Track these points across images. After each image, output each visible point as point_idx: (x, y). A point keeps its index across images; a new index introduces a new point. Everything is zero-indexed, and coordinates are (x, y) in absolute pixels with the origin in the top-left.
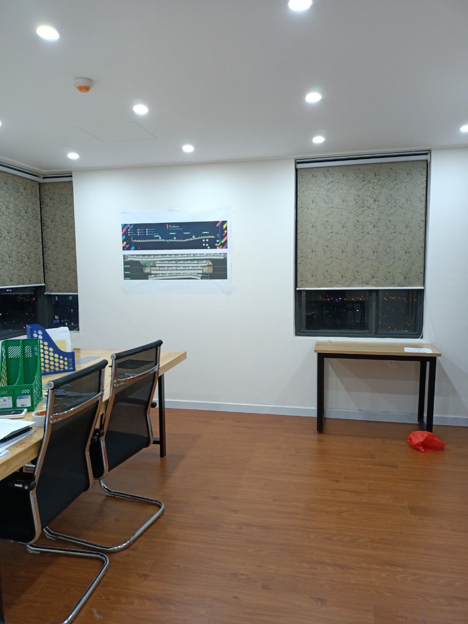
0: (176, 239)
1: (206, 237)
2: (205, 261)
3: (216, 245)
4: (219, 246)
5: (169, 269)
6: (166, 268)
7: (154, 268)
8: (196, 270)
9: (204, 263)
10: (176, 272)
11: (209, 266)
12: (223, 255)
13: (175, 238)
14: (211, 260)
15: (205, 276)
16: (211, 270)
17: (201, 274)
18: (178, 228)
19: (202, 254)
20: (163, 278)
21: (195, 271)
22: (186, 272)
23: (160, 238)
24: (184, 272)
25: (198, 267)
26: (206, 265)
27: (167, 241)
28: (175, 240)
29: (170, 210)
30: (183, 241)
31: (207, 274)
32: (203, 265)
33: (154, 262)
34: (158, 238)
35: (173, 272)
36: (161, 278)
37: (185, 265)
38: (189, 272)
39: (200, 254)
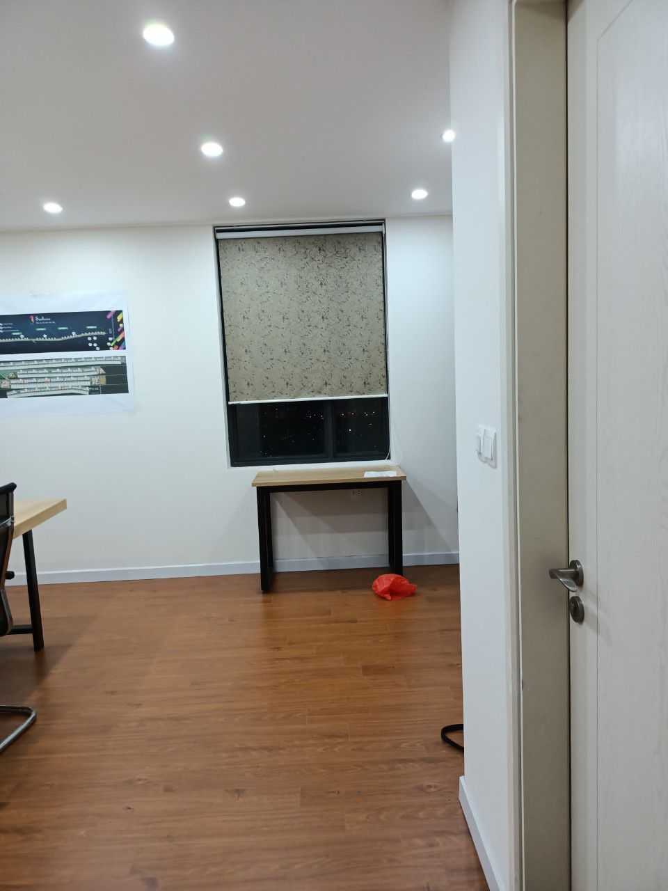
0: (48, 338)
1: (92, 334)
2: (93, 368)
3: (109, 344)
4: (113, 347)
5: (39, 381)
6: (35, 380)
7: (15, 381)
8: (80, 381)
9: (94, 371)
10: (49, 385)
11: (100, 375)
12: (119, 359)
13: (45, 336)
14: (103, 366)
15: (94, 390)
16: (103, 381)
17: (89, 387)
18: (48, 321)
19: (88, 358)
20: (30, 394)
21: (79, 384)
22: (66, 384)
23: (22, 336)
24: (62, 384)
25: (84, 376)
26: (96, 373)
27: (34, 340)
28: (45, 338)
29: (35, 296)
30: (58, 340)
31: (98, 387)
32: (91, 374)
33: (15, 372)
34: (18, 336)
35: (44, 385)
36: (27, 395)
37: (64, 375)
38: (70, 385)
39: (85, 358)
